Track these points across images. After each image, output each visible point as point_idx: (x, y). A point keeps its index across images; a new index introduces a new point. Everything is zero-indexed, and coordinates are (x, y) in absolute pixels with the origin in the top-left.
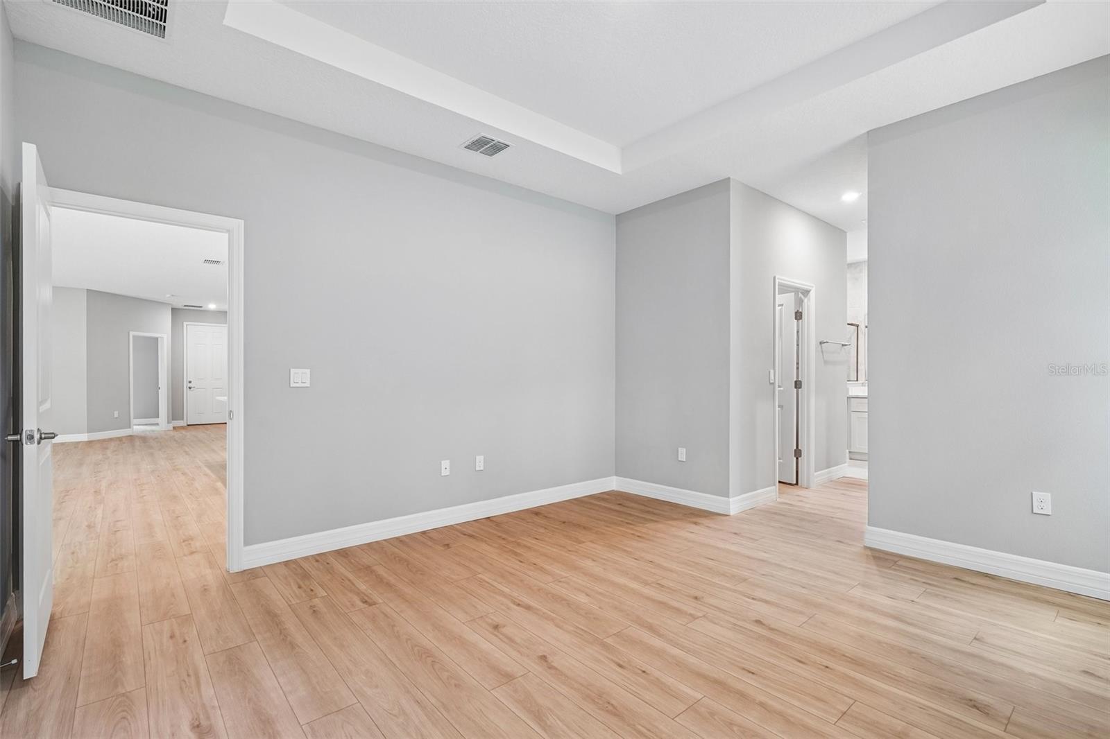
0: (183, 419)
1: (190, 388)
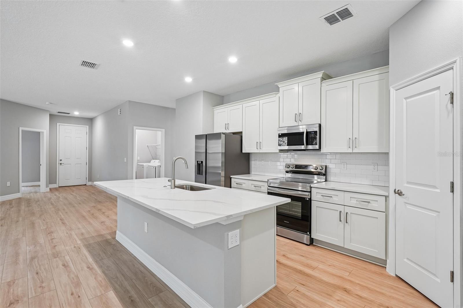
0: (56, 183)
1: (60, 164)
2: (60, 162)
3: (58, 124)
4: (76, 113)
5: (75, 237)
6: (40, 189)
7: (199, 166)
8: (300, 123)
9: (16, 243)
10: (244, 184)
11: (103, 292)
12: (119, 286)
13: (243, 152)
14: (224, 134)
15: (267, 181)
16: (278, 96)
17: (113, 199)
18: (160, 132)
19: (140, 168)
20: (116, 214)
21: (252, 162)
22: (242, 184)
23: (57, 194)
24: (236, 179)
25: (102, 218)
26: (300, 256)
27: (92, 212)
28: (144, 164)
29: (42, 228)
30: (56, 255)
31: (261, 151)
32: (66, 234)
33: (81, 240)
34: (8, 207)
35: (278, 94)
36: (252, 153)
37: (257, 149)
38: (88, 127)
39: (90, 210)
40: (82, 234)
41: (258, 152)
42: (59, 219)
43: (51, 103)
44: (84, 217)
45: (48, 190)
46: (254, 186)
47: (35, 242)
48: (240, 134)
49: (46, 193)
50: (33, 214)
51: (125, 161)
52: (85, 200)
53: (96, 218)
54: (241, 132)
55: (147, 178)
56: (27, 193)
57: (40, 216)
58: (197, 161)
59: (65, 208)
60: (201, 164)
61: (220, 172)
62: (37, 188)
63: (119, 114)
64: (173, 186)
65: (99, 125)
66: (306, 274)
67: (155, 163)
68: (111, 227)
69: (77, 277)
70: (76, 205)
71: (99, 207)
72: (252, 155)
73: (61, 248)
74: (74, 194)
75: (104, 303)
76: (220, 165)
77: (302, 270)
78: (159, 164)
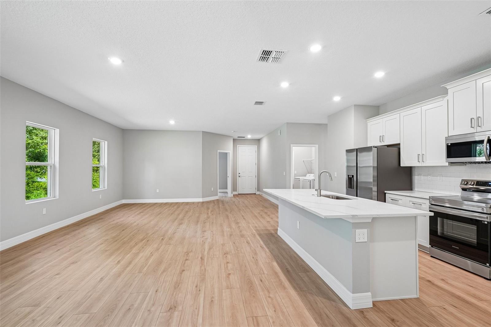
0: (237, 191)
1: (239, 176)
2: (239, 175)
3: (238, 146)
4: (249, 137)
5: (252, 228)
6: (228, 195)
7: (350, 180)
8: (479, 129)
9: (221, 225)
10: (401, 200)
11: (270, 262)
12: (280, 261)
13: (401, 165)
14: (375, 147)
15: (429, 198)
16: (446, 99)
17: (276, 207)
18: (314, 147)
19: (297, 181)
20: (278, 217)
21: (416, 177)
22: (398, 201)
23: (238, 199)
24: (390, 195)
25: (268, 219)
26: (468, 286)
27: (261, 214)
28: (300, 178)
29: (232, 219)
30: (242, 236)
31: (423, 164)
32: (246, 225)
33: (255, 230)
34: (213, 204)
35: (446, 97)
36: (415, 167)
37: (419, 162)
38: (256, 146)
39: (259, 212)
40: (256, 227)
41: (420, 165)
42: (241, 216)
43: (234, 131)
44: (256, 216)
45: (233, 196)
46: (412, 203)
47: (230, 226)
48: (397, 146)
49: (232, 198)
50: (226, 210)
51: (284, 174)
52: (256, 205)
53: (264, 218)
54: (399, 144)
55: (303, 188)
56: (221, 197)
57: (231, 212)
58: (348, 175)
59: (244, 209)
60: (352, 178)
61: (372, 187)
62: (226, 194)
63: (279, 134)
64: (319, 195)
65: (265, 144)
66: (466, 301)
67: (310, 177)
68: (274, 226)
69: (255, 250)
70: (250, 208)
71: (266, 211)
72: (416, 169)
73: (244, 232)
74: (248, 200)
75: (271, 267)
76: (372, 180)
77: (462, 296)
78: (313, 178)
